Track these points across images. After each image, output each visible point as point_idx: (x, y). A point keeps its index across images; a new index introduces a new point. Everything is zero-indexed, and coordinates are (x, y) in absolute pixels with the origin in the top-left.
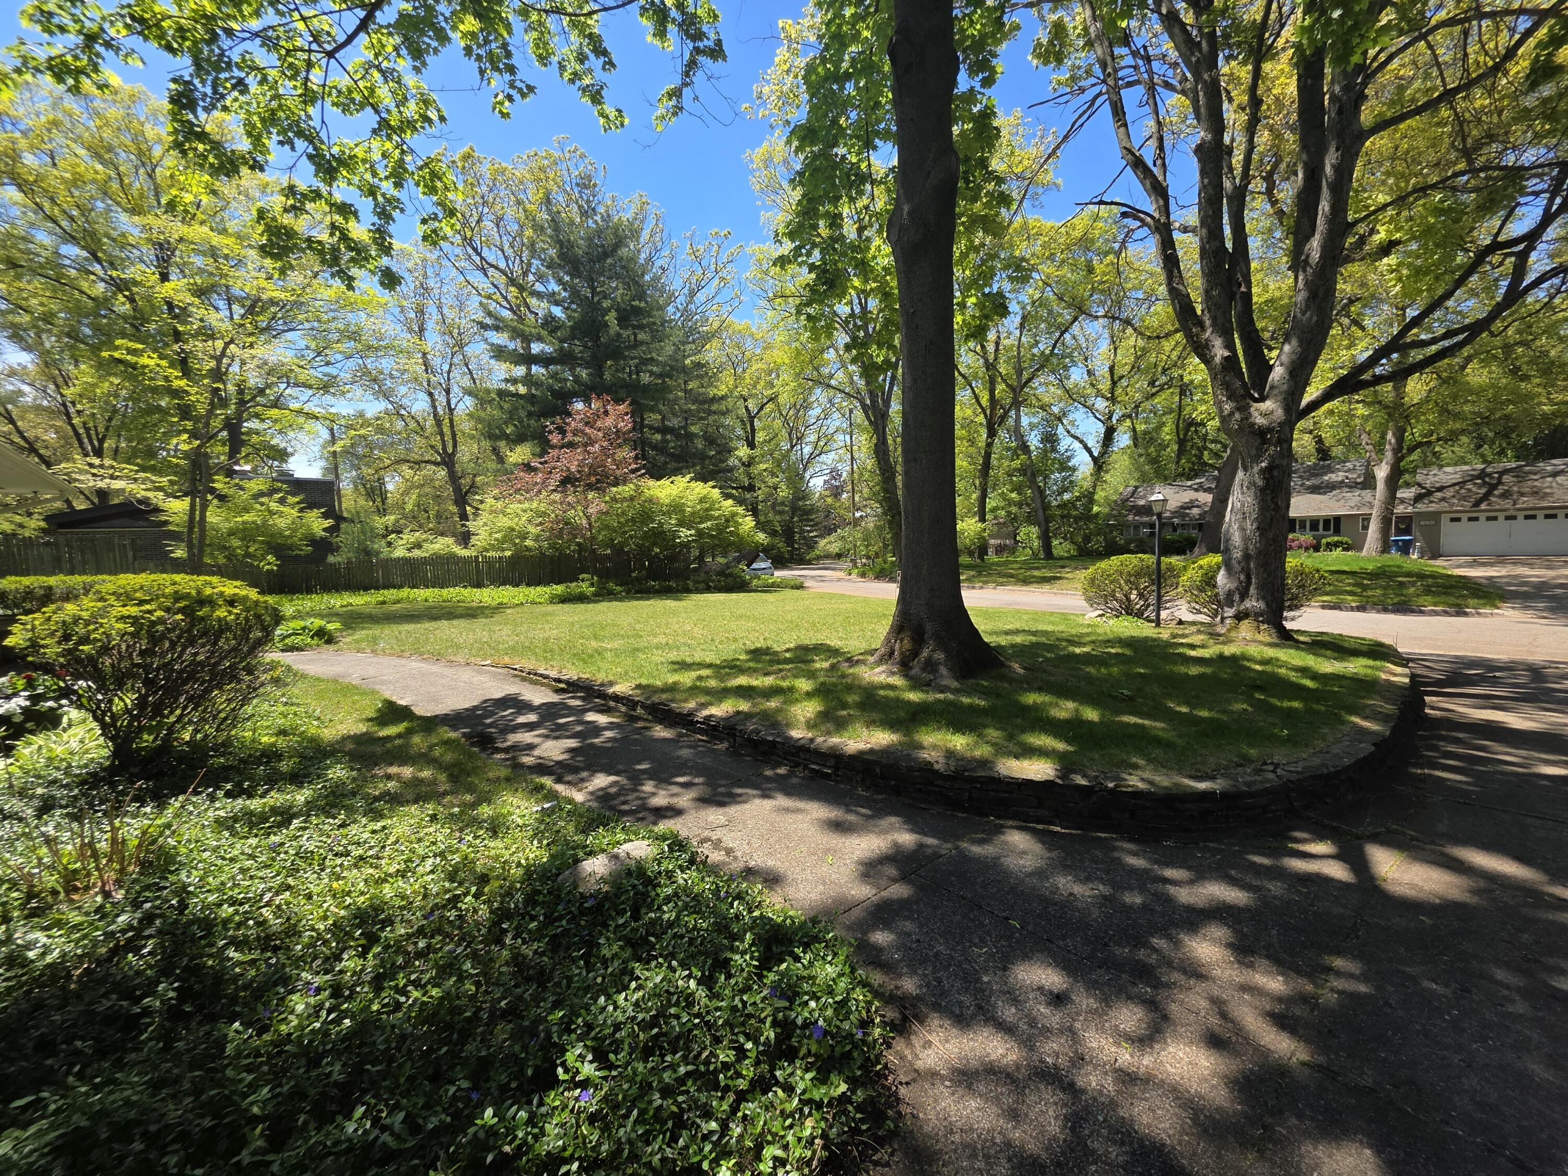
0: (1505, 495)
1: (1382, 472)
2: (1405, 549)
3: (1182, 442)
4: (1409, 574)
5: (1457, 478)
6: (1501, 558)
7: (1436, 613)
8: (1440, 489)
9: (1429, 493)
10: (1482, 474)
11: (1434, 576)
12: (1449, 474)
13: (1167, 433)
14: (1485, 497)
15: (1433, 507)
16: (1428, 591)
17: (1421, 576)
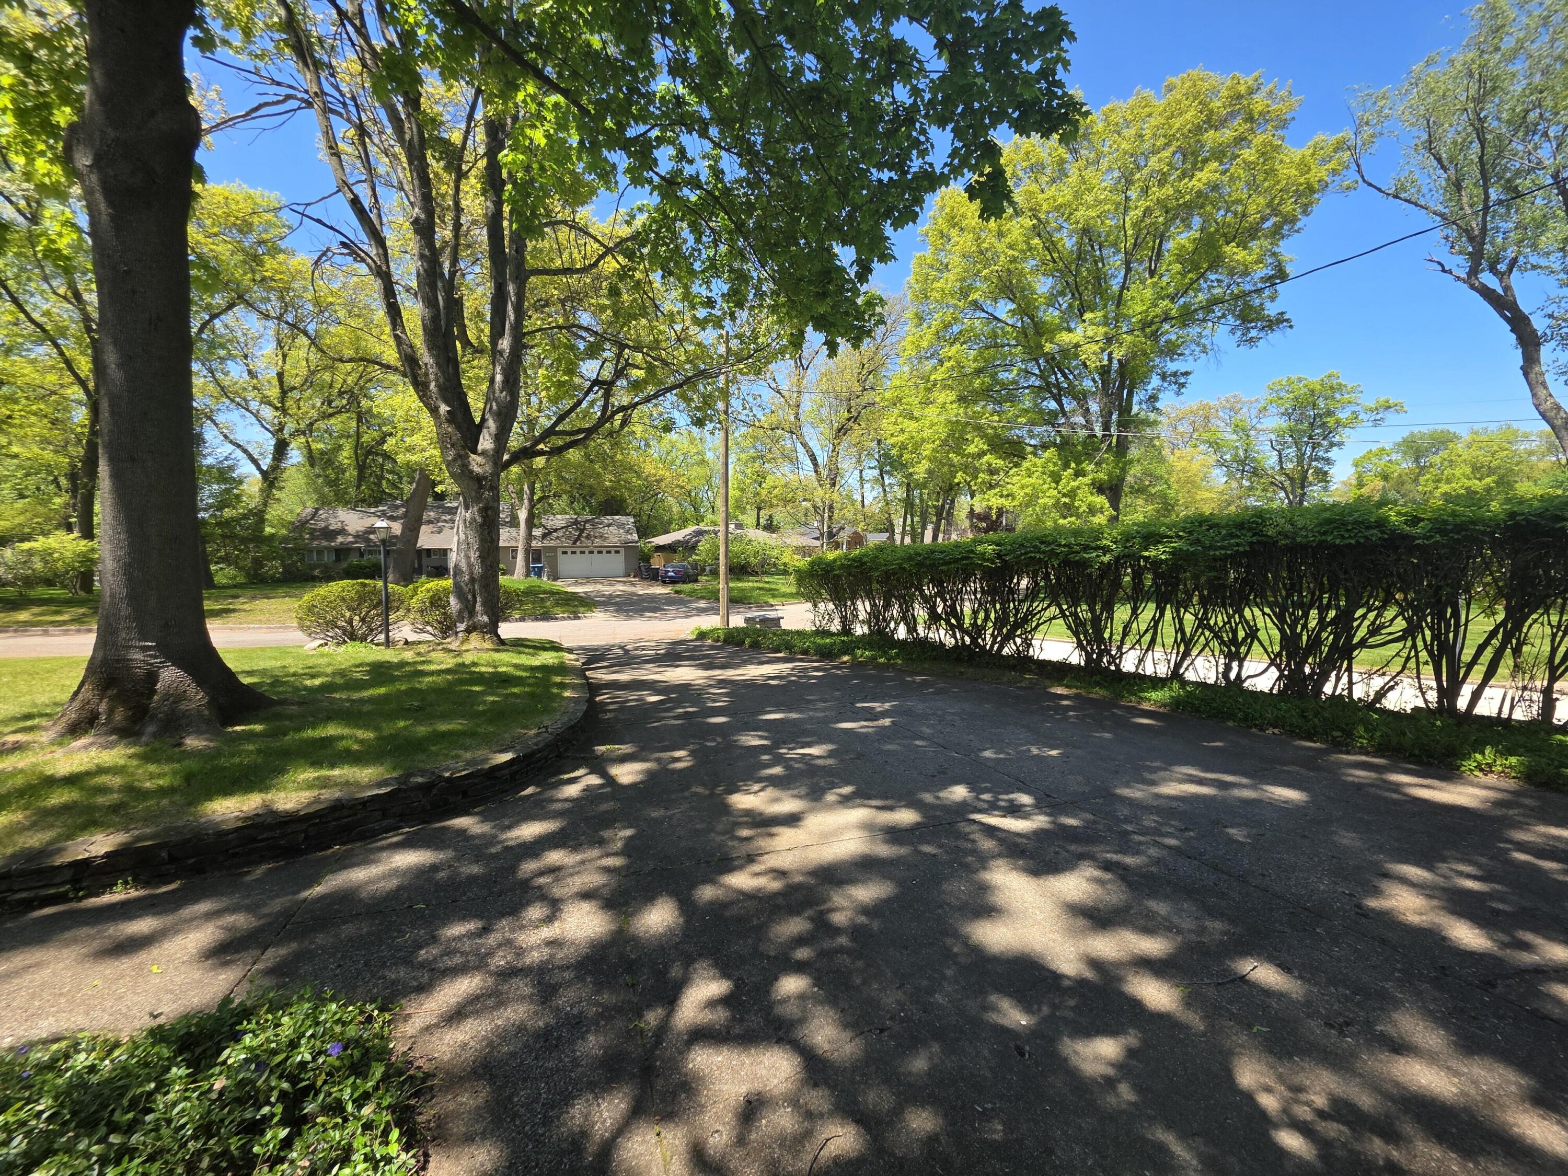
0: (588, 537)
1: (523, 515)
2: (539, 573)
3: (361, 468)
4: (545, 592)
5: (563, 523)
6: (588, 579)
7: (564, 619)
8: (556, 530)
9: (550, 533)
10: (576, 522)
11: (558, 593)
12: (559, 521)
13: (345, 456)
14: (578, 538)
15: (553, 543)
16: (557, 604)
17: (552, 593)
